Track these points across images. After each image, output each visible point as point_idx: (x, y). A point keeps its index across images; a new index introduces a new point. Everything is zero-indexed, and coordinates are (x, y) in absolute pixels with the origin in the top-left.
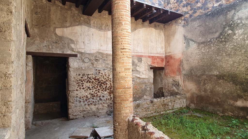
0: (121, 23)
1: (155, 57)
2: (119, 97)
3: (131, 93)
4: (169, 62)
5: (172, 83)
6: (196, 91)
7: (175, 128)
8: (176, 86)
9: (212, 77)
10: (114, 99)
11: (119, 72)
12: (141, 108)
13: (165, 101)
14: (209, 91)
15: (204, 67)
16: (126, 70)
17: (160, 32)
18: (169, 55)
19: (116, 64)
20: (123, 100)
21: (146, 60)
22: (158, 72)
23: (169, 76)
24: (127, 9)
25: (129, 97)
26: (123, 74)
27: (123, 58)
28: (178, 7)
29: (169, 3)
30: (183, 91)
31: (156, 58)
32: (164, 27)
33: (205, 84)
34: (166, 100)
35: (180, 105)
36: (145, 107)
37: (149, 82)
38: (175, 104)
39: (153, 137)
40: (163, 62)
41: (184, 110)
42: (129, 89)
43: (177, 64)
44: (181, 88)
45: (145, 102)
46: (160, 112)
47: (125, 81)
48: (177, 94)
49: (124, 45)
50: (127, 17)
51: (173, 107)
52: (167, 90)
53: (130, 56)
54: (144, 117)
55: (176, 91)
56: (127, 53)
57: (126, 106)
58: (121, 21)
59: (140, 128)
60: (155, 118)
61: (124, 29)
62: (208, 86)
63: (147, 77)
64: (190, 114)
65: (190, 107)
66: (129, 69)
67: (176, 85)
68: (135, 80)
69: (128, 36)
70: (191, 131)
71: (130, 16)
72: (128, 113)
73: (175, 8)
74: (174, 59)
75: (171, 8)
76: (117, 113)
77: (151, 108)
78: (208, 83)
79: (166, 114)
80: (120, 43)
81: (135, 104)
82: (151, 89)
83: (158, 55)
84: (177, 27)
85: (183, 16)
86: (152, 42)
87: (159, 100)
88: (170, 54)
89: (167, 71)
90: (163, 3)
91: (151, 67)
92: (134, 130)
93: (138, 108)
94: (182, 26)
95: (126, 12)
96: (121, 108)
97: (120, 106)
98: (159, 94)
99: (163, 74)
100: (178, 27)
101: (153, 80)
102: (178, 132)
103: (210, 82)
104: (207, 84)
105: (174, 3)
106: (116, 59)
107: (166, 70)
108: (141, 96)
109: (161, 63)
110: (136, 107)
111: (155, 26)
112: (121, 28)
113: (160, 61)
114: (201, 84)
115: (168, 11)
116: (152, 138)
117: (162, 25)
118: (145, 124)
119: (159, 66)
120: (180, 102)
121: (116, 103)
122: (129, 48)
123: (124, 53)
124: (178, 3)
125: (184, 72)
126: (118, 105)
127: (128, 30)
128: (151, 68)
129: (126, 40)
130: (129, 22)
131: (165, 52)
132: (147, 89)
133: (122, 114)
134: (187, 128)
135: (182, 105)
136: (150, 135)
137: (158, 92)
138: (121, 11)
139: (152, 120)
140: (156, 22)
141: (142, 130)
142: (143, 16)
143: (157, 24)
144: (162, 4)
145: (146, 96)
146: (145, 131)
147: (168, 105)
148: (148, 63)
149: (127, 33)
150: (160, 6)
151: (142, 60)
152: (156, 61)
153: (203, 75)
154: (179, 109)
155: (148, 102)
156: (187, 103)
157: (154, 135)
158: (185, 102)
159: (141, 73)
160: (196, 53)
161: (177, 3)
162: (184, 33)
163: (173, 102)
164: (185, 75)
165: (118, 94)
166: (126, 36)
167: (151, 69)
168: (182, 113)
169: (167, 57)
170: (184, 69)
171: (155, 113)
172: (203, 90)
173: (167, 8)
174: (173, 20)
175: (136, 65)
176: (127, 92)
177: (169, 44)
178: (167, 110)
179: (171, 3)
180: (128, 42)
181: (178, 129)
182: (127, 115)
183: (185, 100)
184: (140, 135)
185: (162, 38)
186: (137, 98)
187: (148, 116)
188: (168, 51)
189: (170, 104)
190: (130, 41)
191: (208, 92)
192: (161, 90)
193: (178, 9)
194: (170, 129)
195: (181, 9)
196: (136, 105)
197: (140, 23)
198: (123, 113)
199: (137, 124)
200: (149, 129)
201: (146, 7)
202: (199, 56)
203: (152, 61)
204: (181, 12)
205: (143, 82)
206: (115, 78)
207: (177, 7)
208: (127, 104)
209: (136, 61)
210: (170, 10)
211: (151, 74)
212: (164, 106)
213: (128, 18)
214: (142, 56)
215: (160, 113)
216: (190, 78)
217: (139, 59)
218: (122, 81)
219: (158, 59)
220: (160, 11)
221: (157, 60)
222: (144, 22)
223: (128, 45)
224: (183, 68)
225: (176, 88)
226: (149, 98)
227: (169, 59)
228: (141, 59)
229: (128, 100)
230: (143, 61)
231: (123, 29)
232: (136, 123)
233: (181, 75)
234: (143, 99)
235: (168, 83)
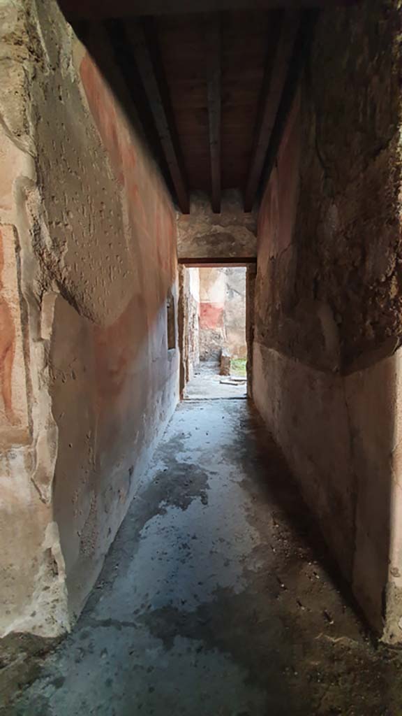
4: (207, 311)
5: (211, 336)
23: (207, 328)
43: (218, 315)
52: (203, 345)
67: (216, 337)
74: (214, 308)
88: (208, 302)
107: (202, 320)
125: (226, 324)
162: (227, 280)
170: (226, 321)
177: (207, 289)
188: (206, 297)
224: (225, 319)
233: (222, 327)
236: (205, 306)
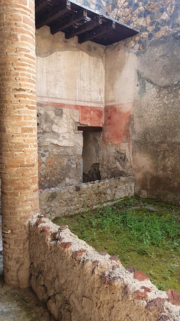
0: (15, 36)
1: (86, 108)
2: (13, 182)
3: (35, 174)
4: (111, 118)
5: (115, 155)
6: (150, 168)
7: (113, 232)
8: (121, 160)
9: (176, 146)
10: (3, 186)
11: (11, 136)
12: (59, 201)
13: (101, 187)
14: (169, 169)
15: (165, 130)
16: (26, 132)
17: (98, 61)
18: (112, 106)
19: (5, 120)
20: (20, 188)
21: (70, 112)
22: (91, 136)
23: (110, 144)
24: (27, 7)
25: (30, 183)
26: (19, 140)
27: (18, 108)
28: (131, 15)
29: (115, 6)
30: (131, 169)
31: (88, 111)
32: (105, 52)
33: (164, 158)
34: (103, 184)
35: (125, 193)
36: (66, 197)
37: (75, 154)
38: (116, 192)
39: (68, 252)
40: (100, 117)
41: (131, 200)
42: (31, 167)
43: (124, 122)
44: (128, 164)
45: (66, 190)
46: (92, 205)
47: (23, 153)
48: (121, 174)
49: (22, 82)
50: (27, 23)
51: (113, 196)
52: (105, 167)
53: (33, 105)
54: (63, 215)
55: (121, 169)
56: (28, 99)
57: (25, 198)
58: (14, 31)
59: (49, 236)
60: (82, 216)
61: (21, 49)
62: (169, 160)
63: (71, 144)
64: (140, 207)
65: (140, 196)
66: (31, 130)
67: (121, 158)
68: (50, 149)
69: (29, 64)
70: (136, 235)
71: (34, 22)
72: (29, 212)
73: (126, 17)
75: (119, 17)
76: (8, 211)
77: (76, 199)
78: (170, 155)
79: (101, 209)
80: (12, 78)
81: (48, 192)
82: (78, 167)
83: (93, 105)
84: (127, 54)
85: (137, 35)
86: (82, 79)
87: (90, 185)
88: (114, 103)
89: (107, 134)
90: (104, 4)
91: (79, 125)
92: (38, 241)
93: (52, 200)
94: (135, 53)
95: (25, 13)
96: (16, 203)
97: (14, 198)
98: (92, 174)
99: (100, 139)
100: (129, 55)
101: (82, 149)
102: (117, 238)
103: (173, 155)
104: (168, 157)
105: (125, 8)
106: (5, 109)
107: (106, 132)
108: (60, 179)
109: (96, 119)
110: (50, 198)
111: (89, 48)
112: (15, 46)
113: (97, 116)
114: (159, 158)
115: (112, 21)
116: (66, 253)
117: (101, 48)
118: (57, 230)
119: (94, 125)
120: (125, 188)
121: (5, 194)
122: (31, 89)
123: (21, 99)
124: (131, 8)
125: (134, 137)
126: (9, 197)
127: (30, 51)
128: (80, 128)
129: (24, 72)
130: (32, 35)
131: (105, 99)
132: (71, 167)
133: (17, 213)
134: (132, 229)
135: (128, 193)
136: (63, 248)
137: (90, 171)
138: (15, 10)
139: (77, 221)
140: (90, 42)
141: (52, 240)
142: (66, 26)
143: (93, 44)
144: (103, 6)
145: (70, 178)
146: (56, 241)
147: (105, 194)
148: (73, 120)
149: (27, 58)
150: (99, 9)
151: (64, 112)
152: (87, 115)
153: (162, 143)
154: (123, 200)
155: (72, 189)
156: (136, 190)
157: (69, 248)
158: (133, 188)
159: (61, 137)
160: (154, 105)
161: (128, 8)
162: (138, 66)
163: (114, 189)
164: (135, 142)
165: (9, 177)
166: (26, 65)
167: (78, 130)
168: (127, 207)
169: (108, 109)
170: (134, 132)
171: (82, 207)
172: (162, 167)
173: (112, 17)
174: (121, 40)
175: (52, 122)
176: (26, 173)
177: (112, 85)
178: (103, 202)
179: (118, 7)
180: (29, 76)
181: (117, 233)
182: (28, 214)
183: (133, 185)
184: (48, 248)
185: (101, 72)
186: (53, 182)
187: (70, 214)
188: (111, 97)
189: (109, 191)
190: (34, 75)
191: (169, 171)
192: (96, 168)
193: (129, 19)
194: (104, 233)
195: (136, 21)
196: (49, 195)
197: (61, 40)
198: (20, 212)
199: (43, 230)
200: (63, 238)
201: (71, 9)
202: (158, 110)
203: (82, 116)
204: (134, 27)
205: (64, 153)
206: (3, 147)
207: (128, 15)
208: (26, 196)
209: (52, 114)
210: (115, 21)
211: (80, 140)
212: (99, 196)
213: (29, 26)
214: (63, 105)
215: (91, 207)
217: (59, 111)
218: (16, 153)
219: (92, 111)
220: (97, 21)
221: (90, 114)
222: (69, 40)
223: (28, 83)
224: (132, 130)
225: (120, 163)
226: (74, 183)
227: (111, 112)
228: (62, 110)
229: (28, 188)
230: (64, 116)
231: (18, 50)
232: (41, 229)
233: (129, 142)
234: (63, 184)
235: (108, 156)
236: (110, 110)
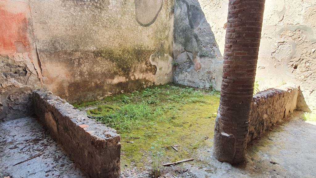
6: (66, 76)
8: (17, 75)
9: (88, 53)
14: (86, 74)
15: (76, 39)
30: (39, 83)
33: (79, 64)
44: (33, 78)
62: (84, 66)
67: (16, 73)
78: (85, 62)
103: (87, 61)
104: (83, 63)
114: (75, 66)
125: (37, 46)
153: (76, 51)
160: (59, 13)
164: (41, 51)
172: (79, 73)
191: (86, 75)
202: (66, 20)
216: (53, 56)
224: (33, 37)
225: (18, 79)
